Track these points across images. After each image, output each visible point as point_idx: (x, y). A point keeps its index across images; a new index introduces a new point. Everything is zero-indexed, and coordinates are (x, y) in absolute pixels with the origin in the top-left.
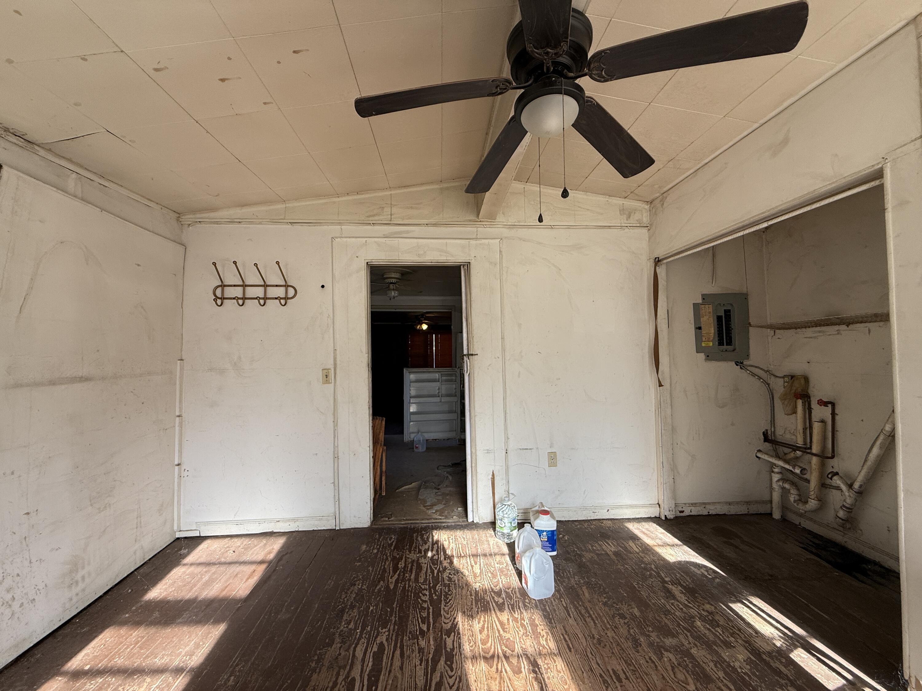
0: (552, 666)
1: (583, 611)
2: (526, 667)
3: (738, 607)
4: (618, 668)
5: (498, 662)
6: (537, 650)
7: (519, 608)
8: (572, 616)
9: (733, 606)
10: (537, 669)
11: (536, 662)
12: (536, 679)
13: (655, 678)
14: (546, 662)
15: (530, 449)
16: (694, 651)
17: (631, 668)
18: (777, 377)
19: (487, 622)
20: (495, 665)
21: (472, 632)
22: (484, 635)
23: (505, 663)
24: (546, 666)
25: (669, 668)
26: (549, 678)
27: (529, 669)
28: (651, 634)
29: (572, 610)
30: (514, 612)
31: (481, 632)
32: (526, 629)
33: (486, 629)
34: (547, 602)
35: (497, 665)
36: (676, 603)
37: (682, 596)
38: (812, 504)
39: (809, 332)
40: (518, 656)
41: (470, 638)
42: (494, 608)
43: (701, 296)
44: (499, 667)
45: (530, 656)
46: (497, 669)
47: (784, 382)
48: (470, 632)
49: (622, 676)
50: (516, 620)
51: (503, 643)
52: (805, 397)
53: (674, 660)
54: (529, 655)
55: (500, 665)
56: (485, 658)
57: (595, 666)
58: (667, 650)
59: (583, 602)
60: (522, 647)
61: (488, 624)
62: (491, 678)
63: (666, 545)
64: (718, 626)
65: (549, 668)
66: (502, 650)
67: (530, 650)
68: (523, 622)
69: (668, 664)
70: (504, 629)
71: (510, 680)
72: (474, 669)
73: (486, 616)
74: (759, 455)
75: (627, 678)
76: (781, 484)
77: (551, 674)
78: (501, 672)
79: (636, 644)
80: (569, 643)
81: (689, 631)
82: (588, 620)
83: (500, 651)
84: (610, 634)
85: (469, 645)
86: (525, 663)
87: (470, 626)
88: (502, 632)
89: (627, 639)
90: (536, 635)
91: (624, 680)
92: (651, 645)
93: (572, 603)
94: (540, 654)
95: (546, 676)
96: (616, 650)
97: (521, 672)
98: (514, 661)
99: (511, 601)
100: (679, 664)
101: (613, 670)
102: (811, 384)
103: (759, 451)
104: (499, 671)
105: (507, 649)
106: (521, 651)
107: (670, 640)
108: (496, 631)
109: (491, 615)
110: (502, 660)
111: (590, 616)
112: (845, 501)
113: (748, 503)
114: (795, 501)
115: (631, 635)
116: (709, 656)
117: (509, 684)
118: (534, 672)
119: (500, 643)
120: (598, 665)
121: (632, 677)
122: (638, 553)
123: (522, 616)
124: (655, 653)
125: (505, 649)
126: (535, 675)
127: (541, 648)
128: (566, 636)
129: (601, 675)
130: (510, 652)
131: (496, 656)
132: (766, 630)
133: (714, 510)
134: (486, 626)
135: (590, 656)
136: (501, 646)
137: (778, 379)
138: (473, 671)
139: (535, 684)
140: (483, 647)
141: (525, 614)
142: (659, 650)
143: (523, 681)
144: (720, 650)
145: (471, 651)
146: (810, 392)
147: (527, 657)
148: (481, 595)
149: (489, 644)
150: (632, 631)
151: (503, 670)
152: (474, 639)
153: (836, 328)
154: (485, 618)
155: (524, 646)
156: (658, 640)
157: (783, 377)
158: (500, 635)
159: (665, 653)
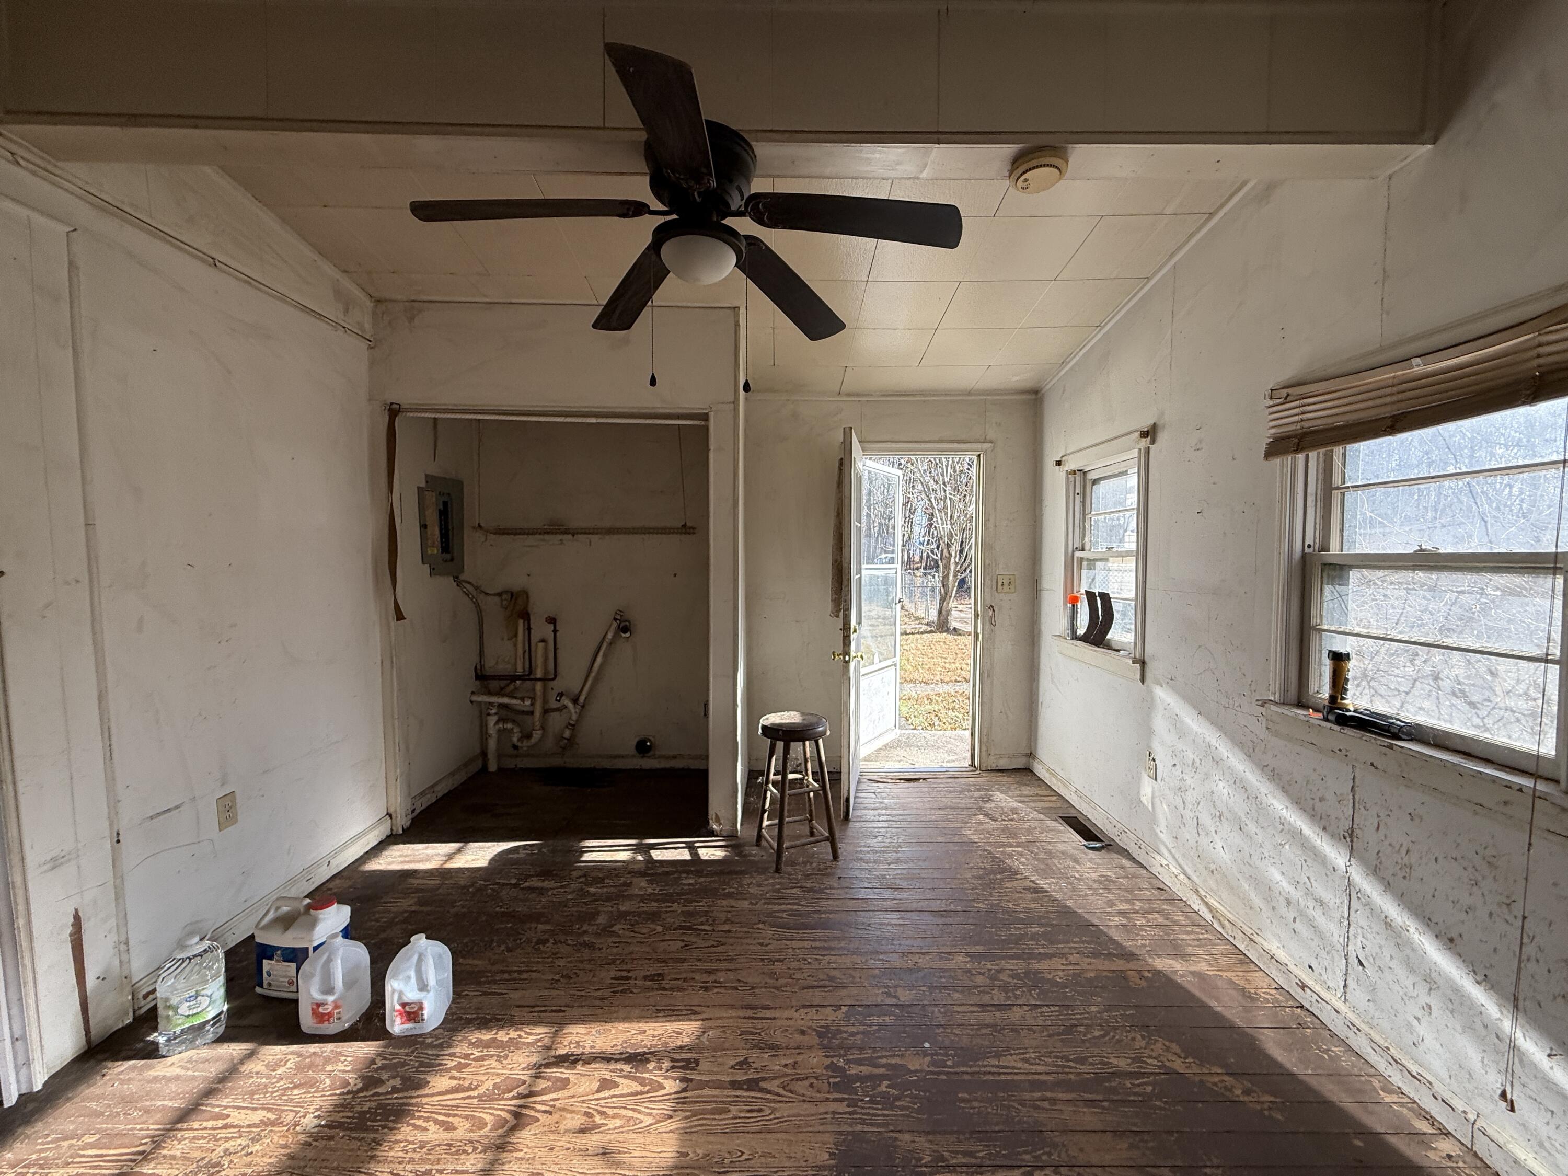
0: (577, 1039)
1: (506, 976)
2: (563, 1070)
3: (587, 857)
4: (612, 974)
5: (532, 1108)
6: (540, 1049)
7: (438, 1056)
8: (504, 991)
9: (584, 859)
10: (572, 1058)
11: (560, 1056)
12: (587, 1062)
13: (637, 949)
14: (565, 1043)
15: (177, 807)
16: (623, 908)
17: (618, 962)
18: (487, 594)
19: (433, 1115)
20: (536, 1114)
21: (439, 1145)
22: (461, 1124)
23: (539, 1099)
24: (572, 1046)
25: (633, 934)
26: (592, 1047)
27: (567, 1068)
28: (584, 928)
29: (494, 988)
30: (441, 1065)
31: (449, 1127)
32: (492, 1056)
33: (450, 1119)
34: (453, 1014)
35: (539, 1111)
36: (555, 892)
37: (546, 882)
38: (537, 735)
39: (531, 540)
40: (537, 1077)
41: (454, 1150)
42: (406, 1097)
43: (424, 476)
44: (543, 1108)
45: (546, 1061)
46: (545, 1112)
47: (502, 600)
48: (438, 1148)
49: (624, 974)
50: (459, 1067)
51: (499, 1095)
52: (525, 615)
53: (625, 927)
54: (544, 1062)
55: (538, 1107)
56: (514, 1129)
57: (599, 994)
58: (612, 926)
59: (490, 971)
60: (523, 1069)
61: (440, 1114)
62: (557, 1123)
63: (450, 857)
64: (603, 879)
65: (578, 1043)
66: (513, 1098)
67: (535, 1059)
68: (472, 1057)
69: (627, 933)
70: (469, 1089)
71: (573, 1097)
72: (525, 1150)
73: (417, 1114)
74: (474, 698)
75: (629, 971)
76: (501, 726)
77: (588, 1044)
78: (554, 1106)
79: (591, 946)
80: (550, 1008)
81: (597, 900)
82: (525, 976)
83: (513, 1102)
84: (561, 963)
85: (468, 1154)
86: (554, 1070)
87: (421, 1147)
88: (475, 1093)
89: (578, 951)
90: (515, 1044)
91: (629, 975)
92: (598, 935)
93: (479, 983)
94: (549, 1048)
95: (588, 1050)
96: (589, 967)
97: (568, 1079)
98: (542, 1084)
99: (409, 1065)
100: (632, 925)
101: (612, 979)
102: (531, 600)
103: (473, 693)
104: (551, 1109)
105: (516, 1091)
106: (529, 1072)
107: (600, 918)
108: (466, 1101)
109: (422, 1105)
110: (531, 1103)
111: (520, 972)
112: (570, 719)
113: (466, 765)
114: (518, 740)
115: (576, 945)
116: (633, 902)
117: (579, 1099)
118: (575, 1062)
119: (497, 1100)
120: (599, 989)
121: (629, 967)
122: (443, 884)
123: (458, 1054)
124: (610, 937)
125: (514, 1093)
126: (581, 1062)
127: (539, 1044)
128: (537, 1009)
129: (614, 992)
130: (522, 1087)
131: (519, 1110)
132: (624, 856)
133: (442, 790)
134: (441, 1118)
135: (583, 993)
136: (503, 1099)
137: (490, 598)
138: (530, 1150)
139: (593, 1066)
140: (489, 1127)
141: (458, 1050)
142: (606, 931)
143: (583, 1079)
144: (630, 892)
145: (484, 1151)
146: (530, 610)
147: (547, 1065)
148: (348, 1117)
149: (488, 1118)
150: (569, 942)
151: (552, 1103)
152: (459, 1144)
153: (560, 537)
154: (419, 1117)
155: (523, 1066)
156: (595, 927)
157: (499, 594)
158: (479, 1097)
159: (613, 929)
